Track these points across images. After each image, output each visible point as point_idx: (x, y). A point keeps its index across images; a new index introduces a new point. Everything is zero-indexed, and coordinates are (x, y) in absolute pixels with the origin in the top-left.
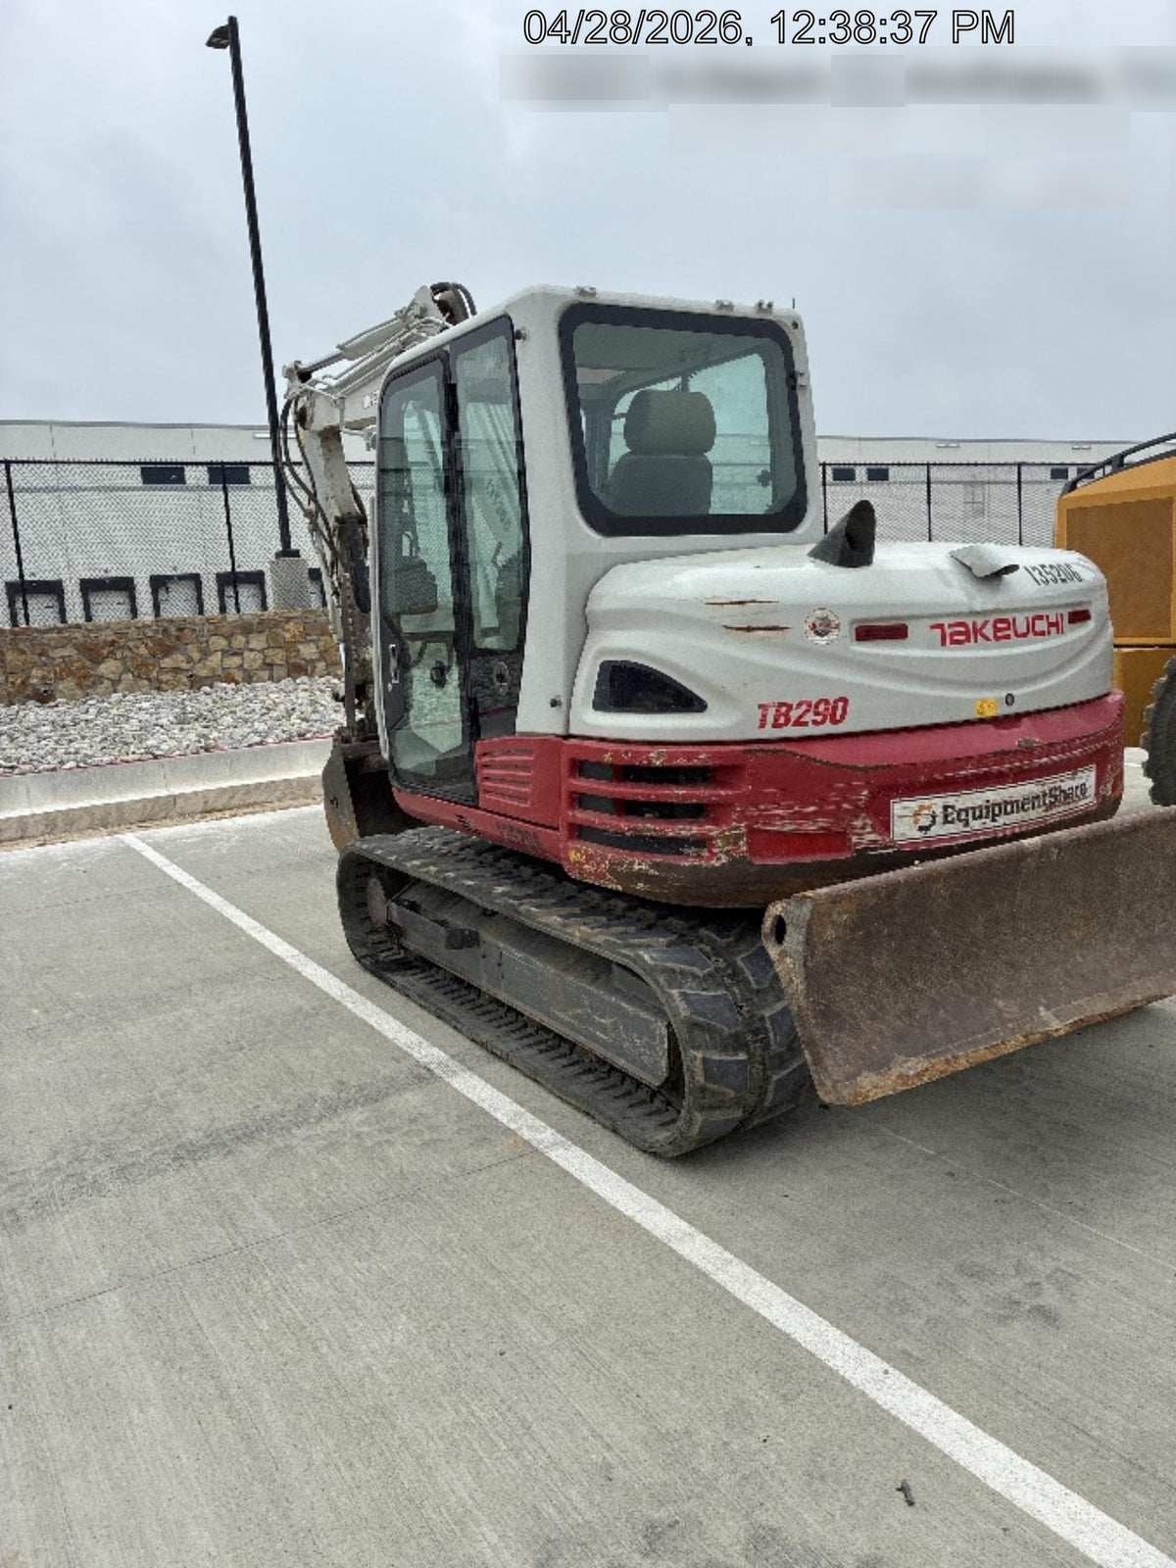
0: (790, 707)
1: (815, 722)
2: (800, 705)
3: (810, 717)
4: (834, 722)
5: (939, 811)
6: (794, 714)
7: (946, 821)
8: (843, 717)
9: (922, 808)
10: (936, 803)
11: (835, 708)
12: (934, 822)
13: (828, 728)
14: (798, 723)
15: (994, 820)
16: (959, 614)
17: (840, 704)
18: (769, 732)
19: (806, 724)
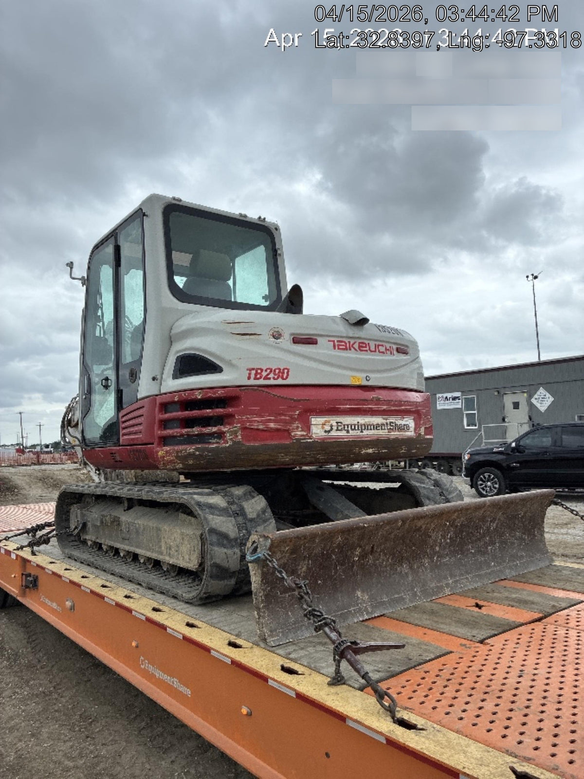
0: (262, 370)
1: (274, 379)
2: (266, 371)
3: (271, 375)
4: (283, 379)
5: (334, 424)
6: (264, 374)
7: (337, 430)
8: (287, 378)
9: (326, 421)
10: (333, 420)
11: (283, 373)
12: (332, 429)
13: (280, 382)
14: (266, 378)
15: (362, 432)
16: (342, 337)
17: (286, 371)
18: (252, 382)
19: (269, 379)
